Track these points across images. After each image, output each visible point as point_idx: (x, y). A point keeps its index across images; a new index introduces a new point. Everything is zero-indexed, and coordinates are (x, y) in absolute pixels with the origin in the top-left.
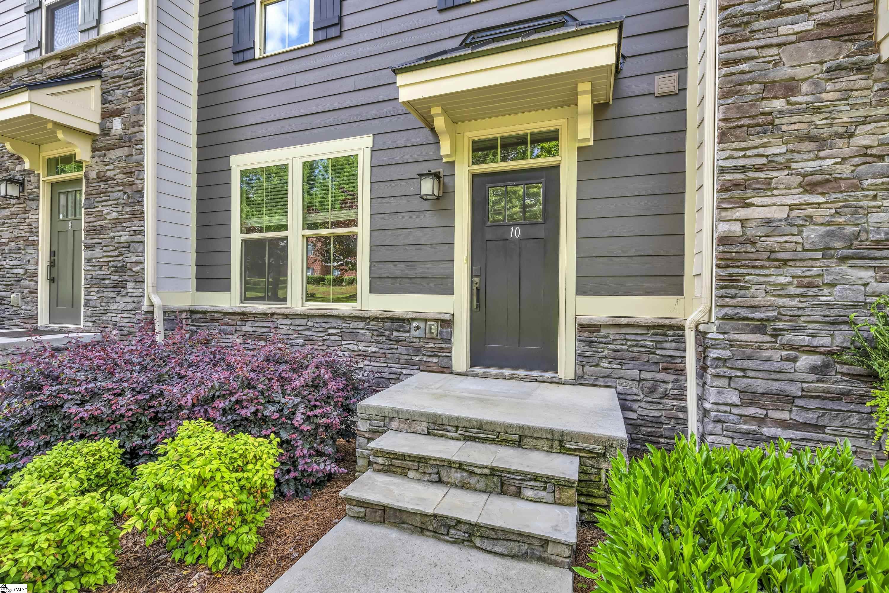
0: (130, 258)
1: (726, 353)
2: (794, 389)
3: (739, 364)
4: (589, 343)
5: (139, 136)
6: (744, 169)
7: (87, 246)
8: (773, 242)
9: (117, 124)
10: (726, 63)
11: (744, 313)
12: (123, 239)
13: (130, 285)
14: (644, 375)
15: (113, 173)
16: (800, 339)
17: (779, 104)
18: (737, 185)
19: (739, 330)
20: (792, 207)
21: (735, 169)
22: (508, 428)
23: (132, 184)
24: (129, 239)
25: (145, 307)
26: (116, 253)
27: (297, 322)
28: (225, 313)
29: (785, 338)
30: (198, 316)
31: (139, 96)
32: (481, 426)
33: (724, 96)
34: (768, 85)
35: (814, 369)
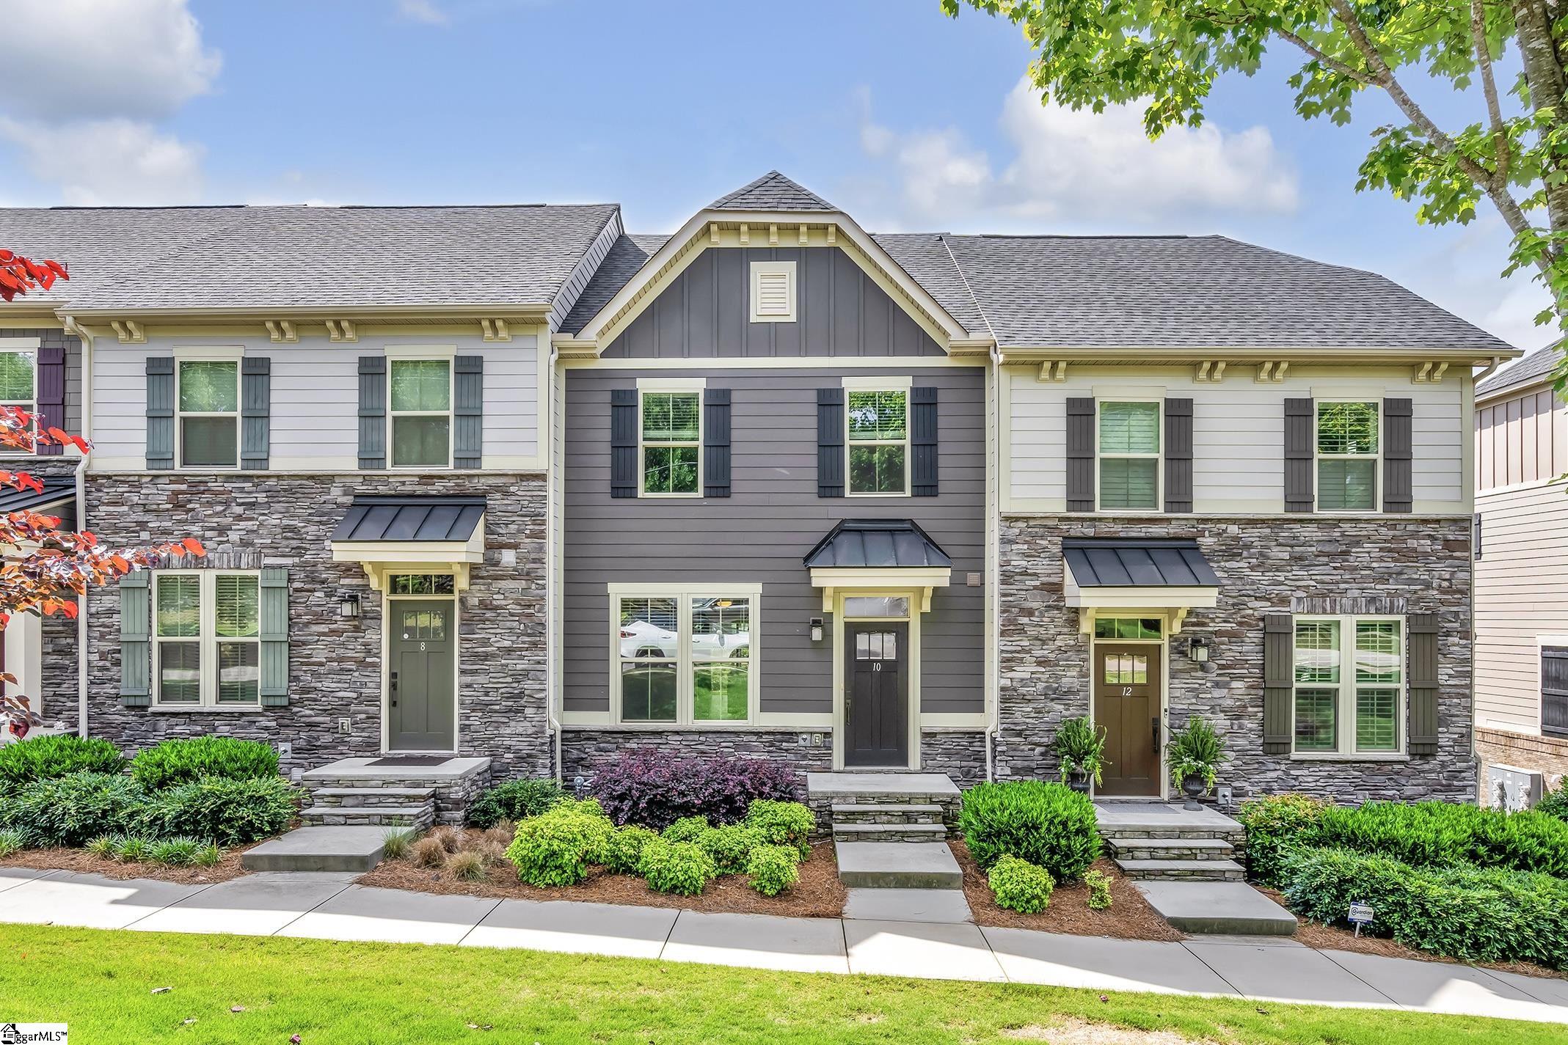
0: (528, 685)
1: (1004, 748)
2: (1034, 765)
3: (1011, 753)
4: (929, 745)
5: (540, 573)
6: (1012, 652)
7: (463, 672)
8: (1024, 690)
9: (508, 557)
10: (1004, 595)
11: (1013, 727)
12: (519, 667)
13: (529, 711)
14: (964, 764)
15: (504, 602)
16: (1036, 739)
17: (1025, 620)
18: (1008, 660)
19: (1011, 736)
20: (1032, 673)
21: (1007, 652)
22: (902, 795)
23: (531, 615)
24: (530, 667)
25: (549, 732)
26: (509, 680)
27: (690, 738)
28: (604, 732)
29: (1030, 739)
30: (570, 735)
31: (540, 535)
32: (888, 795)
33: (1003, 612)
34: (1022, 610)
35: (1042, 754)
